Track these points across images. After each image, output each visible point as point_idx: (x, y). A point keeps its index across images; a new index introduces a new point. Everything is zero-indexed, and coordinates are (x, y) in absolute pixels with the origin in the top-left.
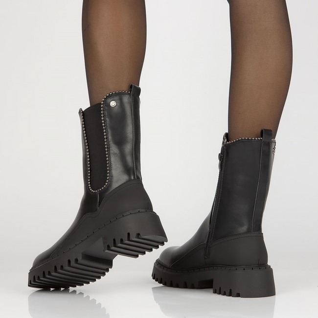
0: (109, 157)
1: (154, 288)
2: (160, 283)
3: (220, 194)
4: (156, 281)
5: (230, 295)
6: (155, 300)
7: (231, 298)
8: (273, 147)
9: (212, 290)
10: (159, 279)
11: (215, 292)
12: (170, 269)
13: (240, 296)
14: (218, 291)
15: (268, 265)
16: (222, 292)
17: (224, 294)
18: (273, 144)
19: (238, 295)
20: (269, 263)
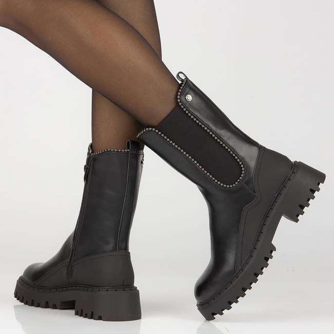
0: (227, 144)
1: (15, 307)
2: (22, 301)
3: (85, 209)
4: (18, 299)
5: (92, 317)
6: (16, 319)
7: (92, 320)
8: (141, 159)
9: (73, 312)
10: (21, 298)
11: (77, 314)
12: (32, 286)
13: (101, 319)
14: (79, 313)
15: (134, 287)
16: (84, 313)
17: (86, 316)
18: (141, 156)
19: (100, 318)
20: (135, 285)
